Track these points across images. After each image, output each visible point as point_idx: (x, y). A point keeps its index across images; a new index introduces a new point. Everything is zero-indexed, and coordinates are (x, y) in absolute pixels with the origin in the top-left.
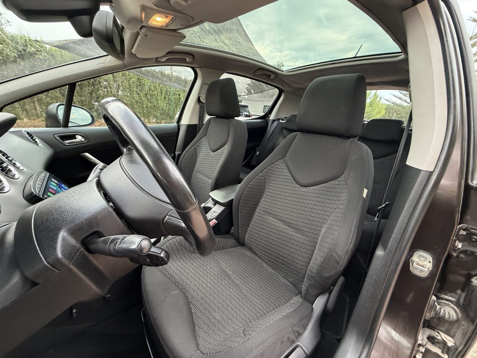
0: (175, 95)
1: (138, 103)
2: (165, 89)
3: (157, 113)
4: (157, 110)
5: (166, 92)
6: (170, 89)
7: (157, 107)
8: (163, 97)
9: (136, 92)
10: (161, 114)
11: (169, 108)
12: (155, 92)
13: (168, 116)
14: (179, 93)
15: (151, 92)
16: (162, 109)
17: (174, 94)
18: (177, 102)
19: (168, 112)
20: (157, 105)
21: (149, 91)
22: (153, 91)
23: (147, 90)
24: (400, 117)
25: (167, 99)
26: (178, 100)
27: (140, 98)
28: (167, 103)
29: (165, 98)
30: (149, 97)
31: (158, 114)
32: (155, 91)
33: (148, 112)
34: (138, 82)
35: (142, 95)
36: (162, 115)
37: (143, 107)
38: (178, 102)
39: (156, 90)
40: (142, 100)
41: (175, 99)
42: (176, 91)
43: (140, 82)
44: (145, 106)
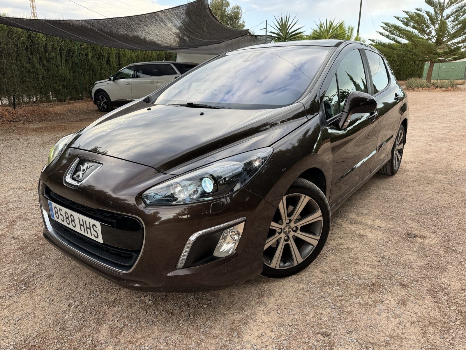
0: (81, 55)
1: (31, 72)
2: (67, 48)
3: (59, 85)
4: (58, 81)
5: (69, 51)
6: (73, 47)
7: (58, 76)
8: (64, 61)
9: (26, 57)
10: (64, 86)
11: (73, 77)
12: (53, 54)
13: (73, 89)
14: (87, 51)
15: (47, 54)
16: (65, 79)
17: (79, 54)
18: (85, 66)
19: (73, 83)
20: (57, 73)
21: (44, 53)
22: (51, 52)
23: (42, 51)
24: (393, 60)
25: (70, 63)
26: (86, 62)
27: (33, 65)
28: (70, 69)
29: (66, 61)
30: (45, 62)
31: (61, 87)
32: (52, 52)
33: (45, 85)
34: (28, 40)
35: (35, 60)
36: (66, 88)
37: (38, 79)
38: (86, 66)
39: (54, 51)
40: (37, 68)
41: (81, 61)
42: (81, 49)
43: (32, 41)
44: (40, 77)
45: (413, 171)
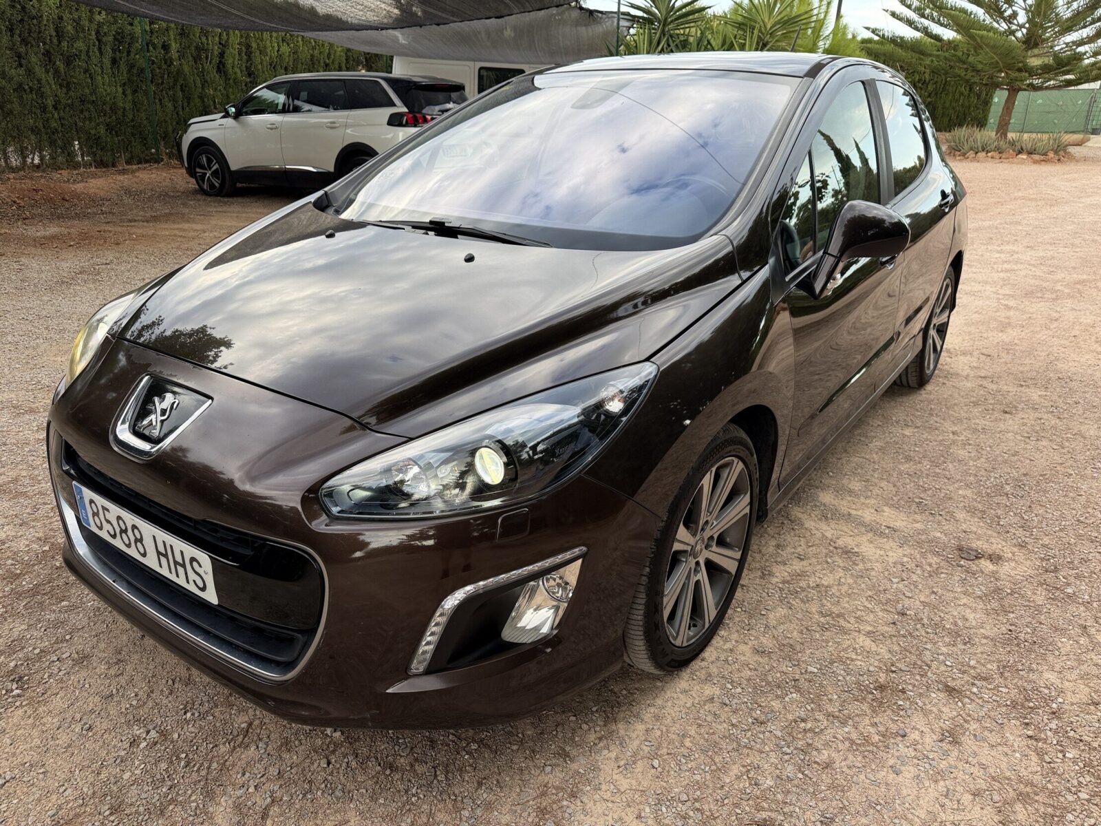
0: (151, 48)
1: (25, 91)
2: (114, 28)
3: (98, 124)
4: (94, 114)
5: (120, 38)
6: (129, 27)
7: (93, 101)
8: (107, 62)
9: (11, 49)
10: (109, 128)
11: (134, 103)
12: (80, 45)
13: (133, 134)
14: (165, 39)
15: (65, 44)
16: (114, 109)
17: (148, 46)
18: (162, 77)
19: (133, 120)
20: (91, 94)
21: (55, 41)
22: (74, 39)
23: (51, 36)
24: (920, 80)
25: (123, 67)
26: (165, 67)
27: (30, 72)
28: (124, 84)
29: (114, 61)
30: (61, 65)
31: (102, 130)
32: (78, 38)
33: (62, 125)
34: (13, 7)
35: (34, 59)
36: (116, 132)
37: (44, 109)
38: (166, 76)
39: (81, 35)
40: (39, 81)
41: (153, 63)
42: (152, 32)
43: (23, 8)
44: (50, 102)
45: (968, 376)
